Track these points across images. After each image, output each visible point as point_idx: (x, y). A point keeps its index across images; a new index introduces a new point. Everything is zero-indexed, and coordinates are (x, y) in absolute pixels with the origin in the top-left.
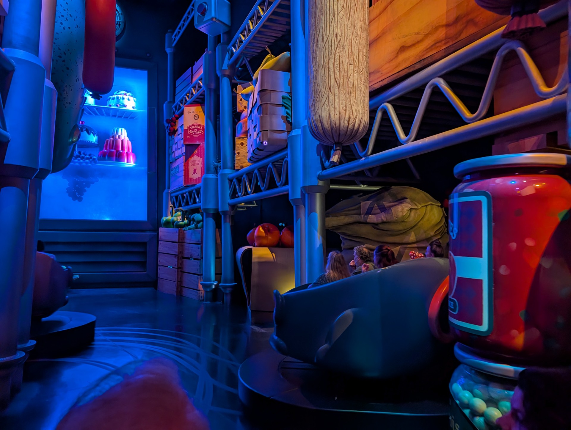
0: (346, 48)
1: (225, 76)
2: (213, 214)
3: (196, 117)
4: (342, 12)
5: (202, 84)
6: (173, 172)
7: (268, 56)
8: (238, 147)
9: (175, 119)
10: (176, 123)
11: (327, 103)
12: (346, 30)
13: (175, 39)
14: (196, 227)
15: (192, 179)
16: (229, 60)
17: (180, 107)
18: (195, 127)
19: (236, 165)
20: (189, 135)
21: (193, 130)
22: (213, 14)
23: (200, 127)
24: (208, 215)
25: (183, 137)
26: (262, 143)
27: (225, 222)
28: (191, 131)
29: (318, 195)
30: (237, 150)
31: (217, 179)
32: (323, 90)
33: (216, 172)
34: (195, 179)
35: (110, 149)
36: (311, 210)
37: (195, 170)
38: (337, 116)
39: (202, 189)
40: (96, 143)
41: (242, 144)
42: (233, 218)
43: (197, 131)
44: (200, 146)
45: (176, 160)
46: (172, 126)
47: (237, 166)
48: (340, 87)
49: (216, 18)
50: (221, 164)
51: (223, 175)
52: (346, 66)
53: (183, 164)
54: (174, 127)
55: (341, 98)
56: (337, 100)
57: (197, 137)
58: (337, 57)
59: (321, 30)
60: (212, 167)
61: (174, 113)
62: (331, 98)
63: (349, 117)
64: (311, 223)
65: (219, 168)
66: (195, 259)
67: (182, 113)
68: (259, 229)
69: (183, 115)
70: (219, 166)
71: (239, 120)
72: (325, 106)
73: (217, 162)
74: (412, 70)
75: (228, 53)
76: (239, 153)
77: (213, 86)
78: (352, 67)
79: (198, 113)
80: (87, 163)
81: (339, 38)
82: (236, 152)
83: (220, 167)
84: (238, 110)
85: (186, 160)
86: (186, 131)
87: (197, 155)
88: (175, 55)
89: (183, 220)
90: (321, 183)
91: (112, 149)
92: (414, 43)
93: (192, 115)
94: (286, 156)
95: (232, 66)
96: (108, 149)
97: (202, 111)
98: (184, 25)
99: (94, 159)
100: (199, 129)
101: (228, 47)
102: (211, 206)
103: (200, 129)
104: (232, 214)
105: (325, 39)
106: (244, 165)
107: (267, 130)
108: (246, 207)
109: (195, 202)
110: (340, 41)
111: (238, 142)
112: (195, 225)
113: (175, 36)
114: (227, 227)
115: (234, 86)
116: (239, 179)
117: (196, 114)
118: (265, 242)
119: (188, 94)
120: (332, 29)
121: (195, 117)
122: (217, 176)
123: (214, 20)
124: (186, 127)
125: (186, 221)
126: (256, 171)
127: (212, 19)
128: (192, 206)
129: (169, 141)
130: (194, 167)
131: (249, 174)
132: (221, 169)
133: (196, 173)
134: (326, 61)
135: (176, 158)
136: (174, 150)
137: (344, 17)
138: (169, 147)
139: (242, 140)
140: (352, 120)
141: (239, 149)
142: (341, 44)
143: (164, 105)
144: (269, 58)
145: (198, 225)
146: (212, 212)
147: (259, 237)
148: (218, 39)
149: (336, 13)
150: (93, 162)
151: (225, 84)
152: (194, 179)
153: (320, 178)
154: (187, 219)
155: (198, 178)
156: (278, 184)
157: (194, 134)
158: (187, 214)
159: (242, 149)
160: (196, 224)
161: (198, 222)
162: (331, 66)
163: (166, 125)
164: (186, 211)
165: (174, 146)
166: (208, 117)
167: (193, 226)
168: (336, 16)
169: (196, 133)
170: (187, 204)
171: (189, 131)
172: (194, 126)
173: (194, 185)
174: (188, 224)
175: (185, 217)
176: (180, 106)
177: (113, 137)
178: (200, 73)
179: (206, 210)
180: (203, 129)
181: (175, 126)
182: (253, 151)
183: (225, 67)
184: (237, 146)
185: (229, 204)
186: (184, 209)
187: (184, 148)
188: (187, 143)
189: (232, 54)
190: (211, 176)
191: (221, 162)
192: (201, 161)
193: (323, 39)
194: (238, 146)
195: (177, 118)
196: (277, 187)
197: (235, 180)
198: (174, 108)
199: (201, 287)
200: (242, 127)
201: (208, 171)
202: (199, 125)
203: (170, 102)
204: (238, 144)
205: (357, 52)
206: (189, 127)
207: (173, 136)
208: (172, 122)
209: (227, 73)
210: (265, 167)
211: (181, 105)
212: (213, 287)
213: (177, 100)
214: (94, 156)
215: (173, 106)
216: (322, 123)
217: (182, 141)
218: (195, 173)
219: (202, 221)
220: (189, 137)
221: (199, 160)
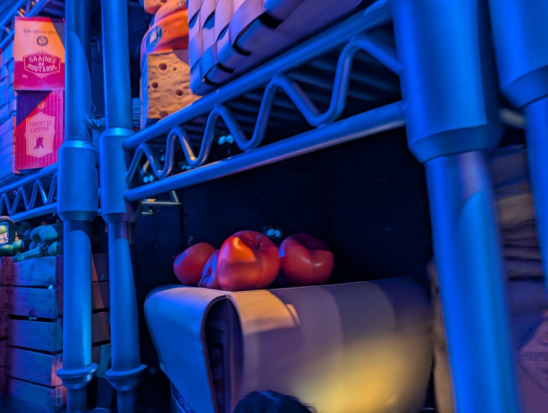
2: (86, 222)
3: (42, 41)
8: (154, 73)
14: (44, 253)
15: (32, 159)
18: (40, 58)
20: (26, 73)
21: (35, 63)
23: (52, 60)
24: (75, 225)
27: (117, 236)
28: (30, 66)
30: (151, 79)
31: (96, 150)
33: (91, 137)
34: (40, 158)
37: (40, 142)
39: (57, 174)
41: (163, 66)
42: (132, 227)
43: (45, 66)
44: (50, 95)
50: (105, 120)
51: (110, 140)
53: (13, 132)
57: (44, 78)
60: (82, 128)
66: (39, 319)
73: (93, 118)
76: (155, 85)
79: (47, 35)
84: (146, 7)
85: (20, 122)
86: (19, 65)
87: (44, 111)
89: (11, 241)
93: (33, 37)
97: (55, 31)
100: (47, 64)
103: (51, 64)
104: (131, 220)
106: (169, 109)
109: (39, 202)
111: (153, 62)
112: (41, 250)
114: (120, 248)
119: (22, 9)
121: (40, 42)
124: (19, 58)
125: (18, 242)
128: (33, 212)
130: (38, 134)
133: (43, 147)
139: (163, 59)
141: (156, 78)
145: (47, 249)
146: (82, 218)
152: (38, 157)
154: (19, 238)
155: (47, 155)
157: (38, 72)
158: (20, 228)
159: (162, 77)
160: (44, 246)
161: (49, 242)
164: (18, 224)
167: (35, 251)
169: (41, 71)
170: (21, 209)
171: (26, 65)
172: (38, 57)
173: (37, 170)
174: (25, 248)
175: (16, 234)
179: (68, 214)
185: (126, 199)
186: (14, 218)
187: (15, 99)
188: (23, 88)
190: (81, 145)
191: (105, 116)
194: (154, 70)
197: (142, 147)
199: (57, 381)
201: (71, 138)
202: (49, 56)
204: (154, 67)
206: (27, 60)
212: (89, 378)
218: (40, 146)
219: (59, 239)
220: (25, 76)
221: (49, 123)
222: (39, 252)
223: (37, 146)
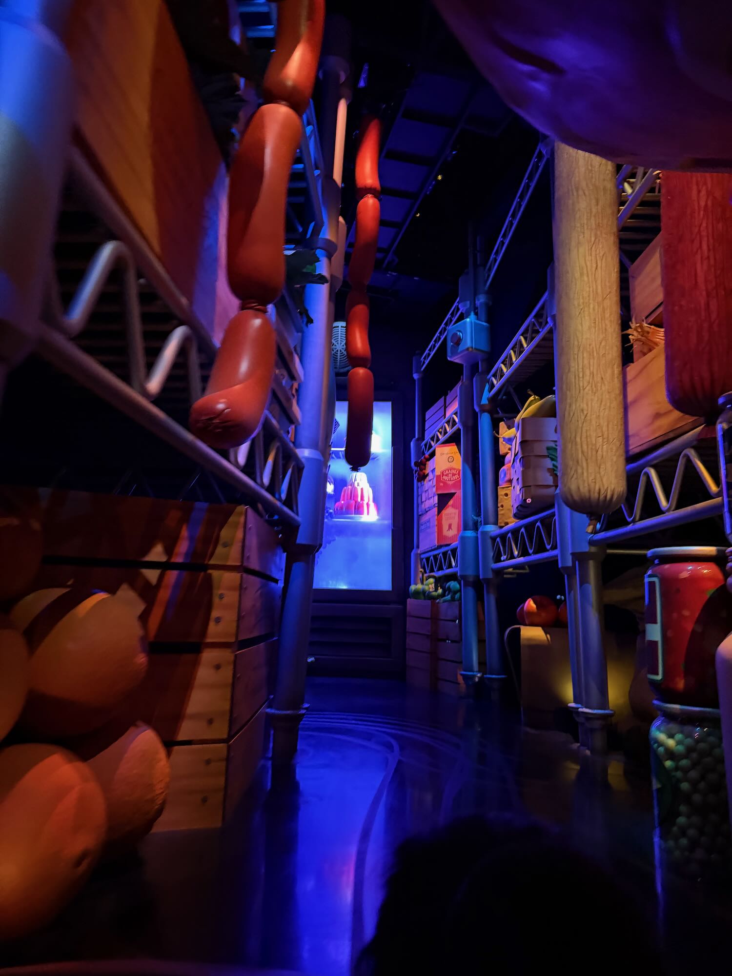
0: (594, 422)
1: (483, 410)
2: (473, 582)
3: (451, 459)
4: (587, 388)
5: (457, 420)
6: (422, 527)
7: (532, 398)
8: (501, 499)
9: (425, 460)
10: (427, 466)
11: (575, 476)
12: (593, 404)
13: (424, 363)
14: (453, 599)
15: (446, 538)
16: (490, 391)
17: (431, 446)
18: (450, 471)
19: (499, 521)
20: (442, 482)
21: (447, 475)
22: (469, 344)
23: (456, 472)
24: (467, 584)
25: (435, 484)
26: (525, 500)
27: (488, 593)
28: (444, 477)
29: (591, 564)
30: (500, 502)
31: (478, 537)
32: (571, 463)
33: (476, 527)
34: (451, 537)
35: (347, 499)
36: (584, 581)
37: (450, 527)
38: (586, 489)
39: (458, 550)
40: (333, 493)
41: (506, 495)
42: (498, 588)
43: (453, 476)
44: (455, 495)
45: (427, 512)
46: (421, 470)
47: (501, 522)
48: (589, 461)
49: (472, 348)
50: (481, 519)
51: (484, 533)
52: (594, 440)
53: (436, 517)
54: (424, 471)
55: (590, 471)
56: (585, 474)
57: (452, 484)
58: (584, 431)
59: (568, 407)
60: (471, 524)
61: (424, 454)
62: (580, 471)
63: (600, 490)
64: (584, 595)
65: (479, 524)
66: (452, 642)
67: (433, 455)
68: (529, 603)
69: (435, 457)
70: (479, 521)
71: (503, 465)
72: (573, 479)
73: (477, 517)
74: (666, 438)
75: (487, 384)
76: (502, 506)
77: (470, 423)
78: (600, 439)
79: (452, 455)
81: (585, 413)
82: (499, 505)
83: (481, 521)
84: (501, 453)
85: (439, 512)
86: (438, 477)
87: (453, 506)
88: (423, 380)
89: (436, 590)
90: (593, 549)
91: (351, 499)
92: (666, 411)
93: (445, 457)
94: (553, 515)
95: (492, 400)
97: (458, 451)
98: (434, 346)
99: (331, 513)
100: (454, 475)
101: (489, 376)
102: (470, 572)
103: (456, 475)
104: (496, 583)
105: (572, 414)
106: (509, 521)
107: (530, 486)
108: (518, 574)
109: (450, 566)
110: (586, 416)
111: (501, 492)
112: (451, 597)
113: (425, 358)
114: (491, 600)
115: (495, 427)
116: (503, 537)
117: (449, 455)
118: (537, 620)
119: (440, 430)
120: (578, 405)
121: (450, 460)
122: (477, 534)
123: (470, 349)
124: (438, 472)
125: (440, 591)
126: (523, 530)
127: (468, 349)
128: (447, 572)
129: (418, 488)
131: (515, 532)
132: (481, 524)
133: (452, 530)
134: (573, 435)
135: (427, 510)
136: (424, 499)
137: (590, 392)
138: (418, 496)
139: (506, 490)
140: (602, 492)
141: (503, 502)
142: (588, 418)
143: (412, 444)
144: (532, 401)
145: (454, 597)
146: (472, 580)
147: (530, 613)
148: (474, 369)
149: (582, 388)
150: (329, 516)
151: (485, 421)
152: (449, 536)
153: (591, 543)
154: (441, 588)
155: (454, 535)
156: (548, 547)
157: (448, 481)
158: (442, 581)
159: (506, 501)
160: (453, 595)
161: (455, 592)
162: (578, 440)
163: (415, 468)
164: (440, 578)
165: (423, 495)
166: (465, 460)
167: (448, 597)
168: (582, 391)
169: (450, 480)
170: (441, 568)
171: (442, 477)
172: (448, 470)
173: (449, 545)
174: (443, 595)
175: (439, 585)
176: (430, 444)
177: (351, 485)
178: (455, 406)
179: (464, 577)
180: (459, 474)
181: (425, 469)
182: (517, 507)
183: (484, 401)
184: (500, 497)
185: (492, 570)
186: (437, 575)
187: (436, 498)
188: (440, 492)
189: (492, 386)
190: (470, 534)
191: (482, 516)
192: (457, 514)
193: (569, 414)
194: (502, 497)
195: (429, 460)
196: (546, 550)
197: (498, 539)
198: (424, 447)
199: (460, 679)
200: (505, 475)
201: (466, 528)
202: (454, 469)
203: (418, 440)
204: (502, 495)
205: (606, 424)
206: (443, 473)
207: (422, 482)
208: (422, 465)
209: (487, 408)
210: (533, 523)
211: (432, 443)
212: (477, 680)
213: (427, 437)
214: (330, 509)
215: (422, 445)
216: (572, 496)
217: (434, 489)
219: (460, 591)
220: (442, 484)
221: (455, 514)
222: (450, 599)
223: (449, 529)
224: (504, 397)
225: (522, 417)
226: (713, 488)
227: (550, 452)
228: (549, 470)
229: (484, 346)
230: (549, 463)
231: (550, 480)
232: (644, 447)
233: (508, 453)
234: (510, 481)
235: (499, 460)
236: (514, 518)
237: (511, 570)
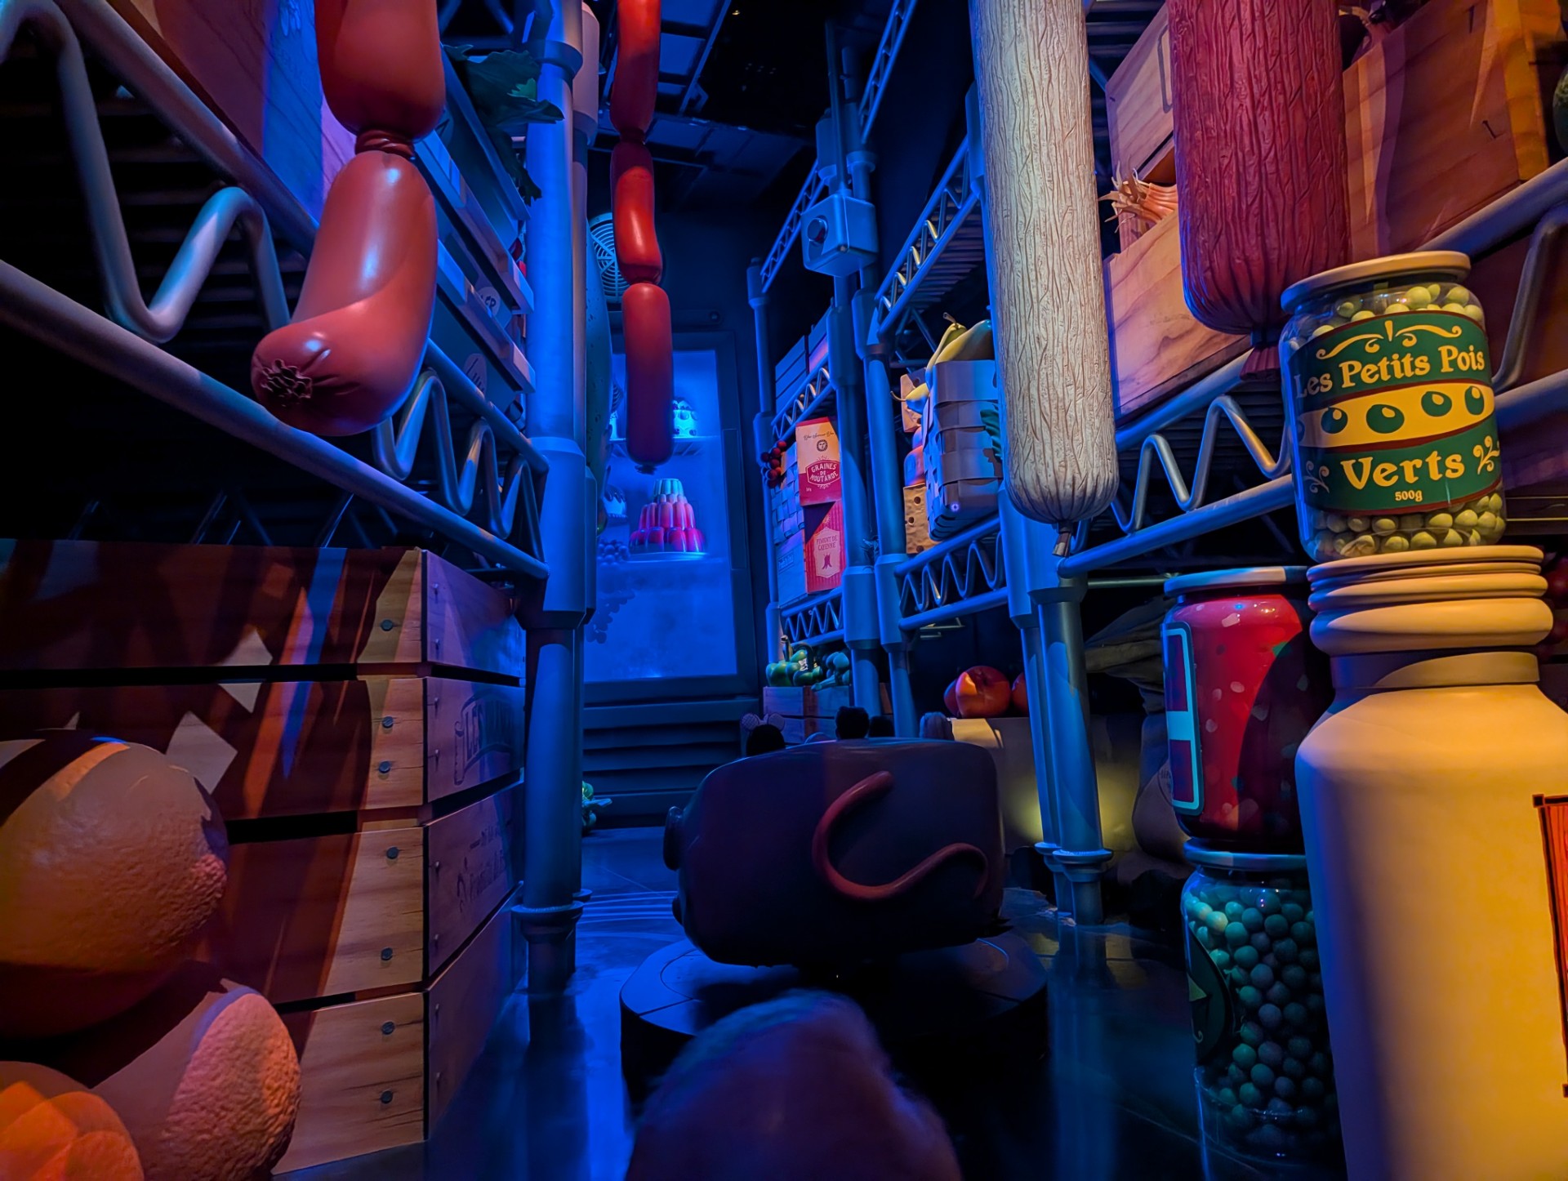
0: (1059, 359)
1: (874, 357)
2: (870, 650)
3: (822, 446)
4: (1045, 298)
5: (827, 375)
6: (782, 565)
7: (952, 328)
8: (910, 508)
9: (779, 450)
10: (782, 459)
11: (1031, 457)
12: (1056, 328)
13: (766, 278)
14: (839, 682)
15: (822, 579)
16: (880, 322)
17: (787, 425)
18: (821, 467)
19: (908, 546)
20: (810, 485)
21: (817, 473)
22: (840, 239)
23: (832, 467)
24: (860, 655)
25: (797, 489)
26: (948, 507)
27: (896, 667)
28: (813, 476)
29: (1064, 607)
30: (908, 514)
31: (873, 575)
32: (1023, 435)
33: (871, 561)
34: (829, 578)
35: (651, 526)
36: (1053, 636)
37: (827, 559)
38: (1051, 479)
39: (843, 599)
40: (624, 516)
41: (918, 500)
42: (912, 657)
43: (827, 474)
44: (833, 507)
45: (788, 538)
46: (774, 467)
47: (911, 547)
48: (1053, 429)
49: (846, 246)
50: (878, 544)
51: (885, 568)
52: (1060, 391)
53: (803, 547)
54: (778, 468)
55: (1055, 448)
56: (1048, 451)
57: (827, 488)
58: (1043, 376)
59: (1013, 333)
60: (861, 552)
61: (776, 439)
62: (1039, 448)
63: (1074, 479)
64: (1054, 662)
65: (875, 553)
67: (792, 439)
68: (964, 679)
69: (795, 443)
70: (875, 548)
71: (910, 449)
72: (1028, 462)
73: (870, 540)
74: (1182, 381)
75: (876, 309)
76: (912, 520)
77: (851, 380)
78: (1071, 390)
79: (824, 437)
80: (609, 561)
81: (1044, 343)
82: (907, 518)
83: (878, 549)
84: (905, 429)
85: (809, 537)
86: (803, 477)
87: (830, 526)
88: (768, 309)
89: (811, 668)
90: (1066, 583)
91: (656, 525)
92: (1182, 332)
93: (813, 442)
94: (997, 529)
95: (888, 336)
96: (648, 526)
97: (833, 431)
98: (782, 248)
99: (623, 551)
100: (829, 472)
101: (877, 297)
102: (865, 635)
103: (832, 471)
104: (909, 649)
105: (1020, 347)
106: (924, 544)
107: (956, 482)
108: (942, 631)
109: (831, 627)
110: (1045, 348)
111: (910, 496)
112: (836, 678)
113: (767, 271)
114: (900, 678)
115: (894, 383)
116: (917, 573)
117: (819, 438)
118: (978, 706)
119: (802, 396)
120: (1030, 330)
121: (820, 447)
122: (873, 569)
123: (843, 249)
124: (802, 469)
125: (817, 669)
126: (948, 558)
127: (838, 248)
128: (826, 636)
129: (770, 498)
130: (826, 552)
131: (936, 563)
132: (878, 553)
133: (830, 566)
134: (1025, 386)
135: (788, 535)
136: (781, 518)
137: (1050, 307)
138: (771, 512)
139: (918, 492)
140: (1078, 481)
141: (912, 512)
142: (1049, 353)
143: (755, 422)
144: (952, 332)
145: (841, 678)
146: (868, 647)
147: (966, 697)
148: (853, 283)
149: (1035, 300)
150: (620, 557)
151: (876, 374)
152: (827, 577)
153: (1063, 572)
154: (818, 665)
155: (835, 575)
156: (991, 584)
157: (820, 483)
158: (819, 653)
159: (918, 511)
160: (839, 675)
161: (842, 670)
162: (1034, 391)
163: (763, 465)
164: (816, 648)
165: (780, 509)
166: (846, 446)
167: (831, 679)
168: (1035, 305)
169: (823, 481)
170: (816, 632)
171: (810, 476)
172: (819, 465)
173: (827, 592)
174: (822, 677)
175: (815, 660)
176: (786, 421)
177: (655, 501)
178: (824, 352)
179: (855, 644)
180: (837, 470)
181: (780, 466)
182: (936, 520)
183: (873, 339)
184: (907, 505)
185: (902, 629)
186: (810, 642)
187: (801, 512)
188: (808, 503)
189: (885, 311)
190: (861, 570)
191: (879, 539)
192: (838, 538)
193: (1016, 347)
194: (910, 504)
195: (784, 449)
196: (989, 590)
197: (908, 577)
198: (775, 427)
200: (915, 465)
201: (854, 561)
202: (829, 462)
203: (765, 415)
204: (910, 501)
205: (1079, 360)
206: (809, 469)
207: (777, 488)
208: (774, 458)
209: (878, 351)
210: (964, 547)
211: (789, 419)
213: (781, 410)
214: (622, 543)
215: (772, 423)
216: (1026, 491)
217: (797, 499)
218: (828, 566)
219: (849, 667)
220: (809, 489)
221: (834, 538)
222: (834, 682)
223: (826, 565)
224: (906, 332)
225: (937, 362)
226: (1267, 463)
227: (987, 420)
228: (986, 451)
229: (866, 240)
230: (987, 441)
231: (989, 470)
232: (1145, 400)
233: (917, 428)
234: (924, 476)
235: (903, 441)
236: (932, 539)
237: (931, 626)
